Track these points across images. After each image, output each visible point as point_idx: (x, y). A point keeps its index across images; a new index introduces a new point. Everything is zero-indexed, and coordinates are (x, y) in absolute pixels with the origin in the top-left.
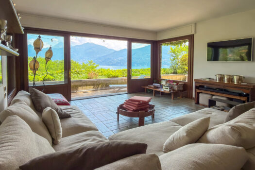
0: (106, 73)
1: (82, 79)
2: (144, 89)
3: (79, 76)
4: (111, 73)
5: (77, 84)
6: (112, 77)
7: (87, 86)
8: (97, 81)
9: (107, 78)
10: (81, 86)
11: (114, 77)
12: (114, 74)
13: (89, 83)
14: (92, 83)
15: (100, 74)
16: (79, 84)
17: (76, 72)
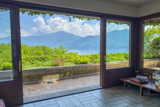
0: (73, 58)
1: (47, 67)
2: (123, 82)
3: (44, 63)
4: (80, 59)
5: (40, 73)
6: (80, 64)
7: (52, 74)
8: (63, 69)
9: (75, 65)
10: (45, 75)
11: (83, 63)
12: (82, 60)
13: (55, 72)
14: (58, 71)
15: (67, 60)
16: (43, 72)
17: (41, 58)
